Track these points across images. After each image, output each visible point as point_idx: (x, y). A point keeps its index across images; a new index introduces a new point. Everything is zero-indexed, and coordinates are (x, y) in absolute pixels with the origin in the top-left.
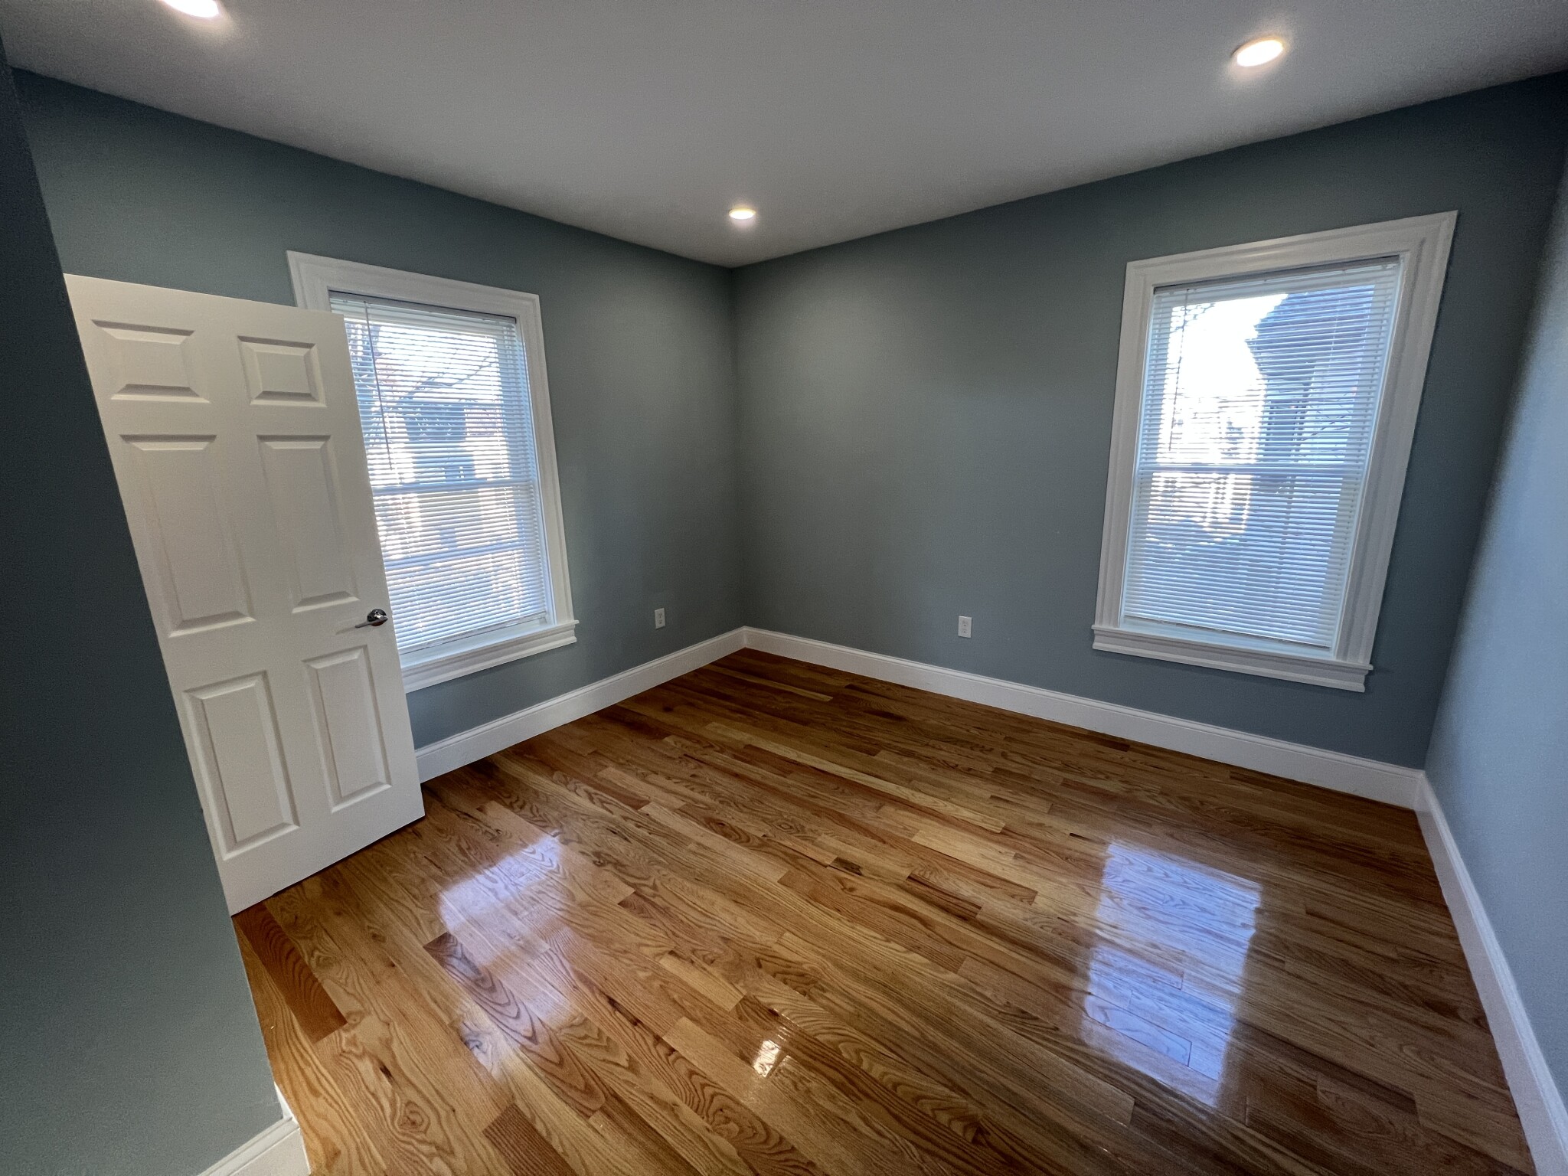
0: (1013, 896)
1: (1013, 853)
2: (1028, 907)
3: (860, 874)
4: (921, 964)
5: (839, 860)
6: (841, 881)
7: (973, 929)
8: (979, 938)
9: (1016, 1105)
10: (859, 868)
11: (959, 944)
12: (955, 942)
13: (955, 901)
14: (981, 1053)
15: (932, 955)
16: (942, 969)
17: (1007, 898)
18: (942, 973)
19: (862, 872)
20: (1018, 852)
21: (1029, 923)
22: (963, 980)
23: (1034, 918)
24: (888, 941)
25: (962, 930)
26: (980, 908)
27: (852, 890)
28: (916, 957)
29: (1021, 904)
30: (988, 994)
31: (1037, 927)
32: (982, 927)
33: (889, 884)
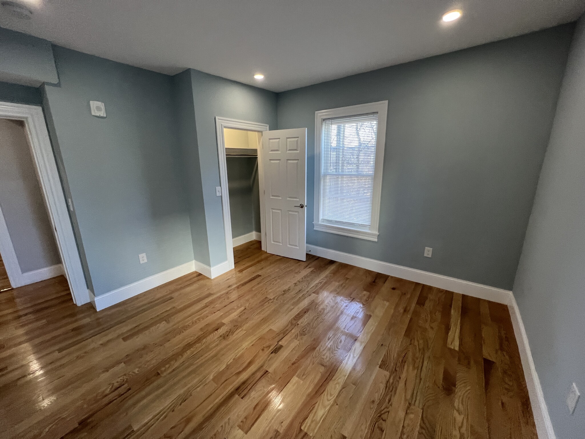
0: (246, 418)
1: (281, 431)
2: (237, 424)
3: (272, 353)
4: (220, 368)
5: (281, 347)
6: (269, 347)
7: (231, 391)
8: (225, 393)
9: (159, 387)
10: (276, 353)
11: (224, 384)
12: (226, 382)
13: (249, 388)
14: (180, 380)
15: (222, 373)
16: (215, 375)
17: (245, 414)
18: (214, 374)
19: (273, 354)
20: (281, 435)
21: (226, 420)
22: (208, 381)
23: (229, 424)
24: (234, 359)
25: (231, 387)
26: (242, 398)
27: (263, 350)
28: (224, 367)
29: (240, 420)
30: (198, 389)
31: (222, 423)
32: (231, 396)
33: (264, 363)
